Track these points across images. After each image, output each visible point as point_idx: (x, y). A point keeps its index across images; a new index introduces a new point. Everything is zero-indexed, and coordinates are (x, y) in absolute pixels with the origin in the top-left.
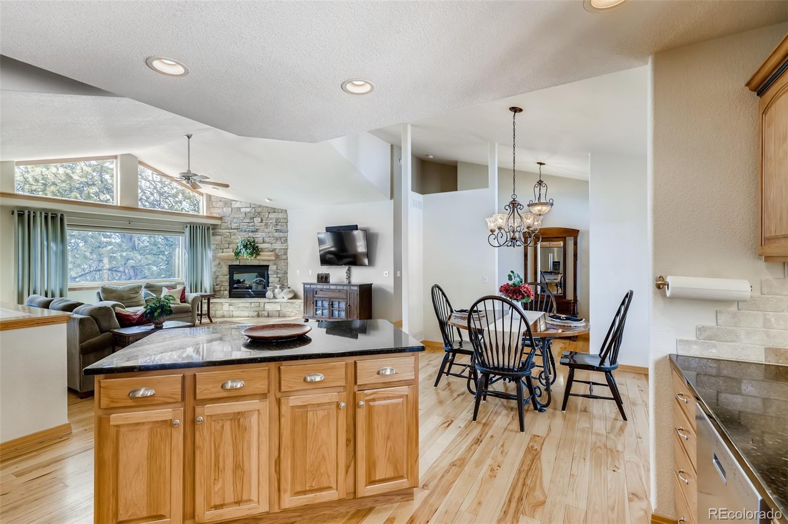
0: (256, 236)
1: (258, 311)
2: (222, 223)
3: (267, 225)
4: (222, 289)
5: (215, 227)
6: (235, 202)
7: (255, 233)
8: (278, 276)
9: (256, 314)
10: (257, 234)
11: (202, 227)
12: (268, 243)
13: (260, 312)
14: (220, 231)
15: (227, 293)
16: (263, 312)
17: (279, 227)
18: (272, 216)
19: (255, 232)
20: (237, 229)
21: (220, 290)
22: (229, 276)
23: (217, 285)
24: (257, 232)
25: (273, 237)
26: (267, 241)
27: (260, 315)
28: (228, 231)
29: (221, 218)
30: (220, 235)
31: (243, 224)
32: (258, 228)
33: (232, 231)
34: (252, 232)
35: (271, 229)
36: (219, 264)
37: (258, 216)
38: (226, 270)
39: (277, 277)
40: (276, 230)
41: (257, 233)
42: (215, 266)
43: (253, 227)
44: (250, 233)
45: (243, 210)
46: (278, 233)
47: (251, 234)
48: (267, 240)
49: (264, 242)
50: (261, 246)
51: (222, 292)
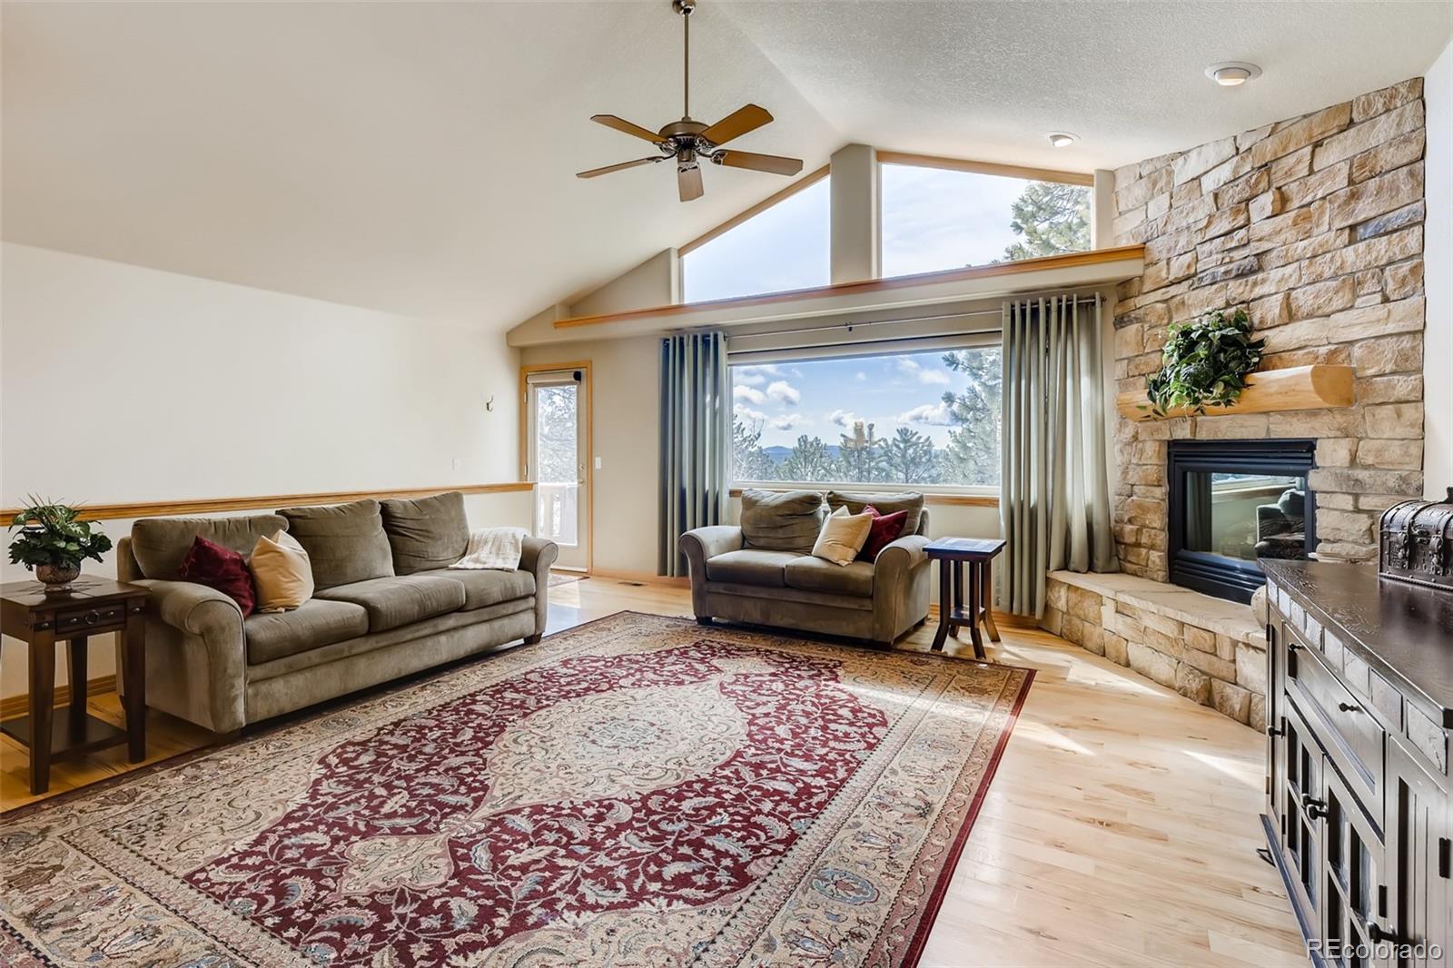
0: (1258, 291)
1: (1211, 676)
2: (1147, 266)
3: (1308, 218)
4: (1144, 540)
5: (1125, 288)
6: (1180, 161)
7: (1252, 278)
8: (1365, 503)
9: (1195, 684)
10: (1264, 281)
11: (1060, 301)
12: (1310, 316)
13: (1216, 684)
14: (1140, 301)
15: (1157, 558)
16: (1229, 689)
17: (1364, 209)
18: (1335, 155)
19: (1252, 272)
20: (1188, 278)
21: (1138, 545)
22: (1165, 489)
23: (1130, 521)
24: (1260, 269)
25: (1335, 277)
26: (1305, 310)
27: (1217, 699)
28: (1158, 295)
29: (1140, 251)
30: (1138, 320)
31: (1207, 247)
32: (1265, 246)
33: (1173, 290)
34: (1241, 275)
35: (1326, 230)
36: (1135, 438)
37: (1263, 184)
38: (1155, 461)
39: (1358, 510)
40: (1353, 228)
41: (1260, 276)
42: (1126, 444)
43: (1245, 252)
44: (1231, 284)
45: (1209, 184)
46: (1361, 246)
47: (1236, 289)
48: (1304, 299)
49: (1290, 315)
50: (1277, 339)
51: (1144, 551)
